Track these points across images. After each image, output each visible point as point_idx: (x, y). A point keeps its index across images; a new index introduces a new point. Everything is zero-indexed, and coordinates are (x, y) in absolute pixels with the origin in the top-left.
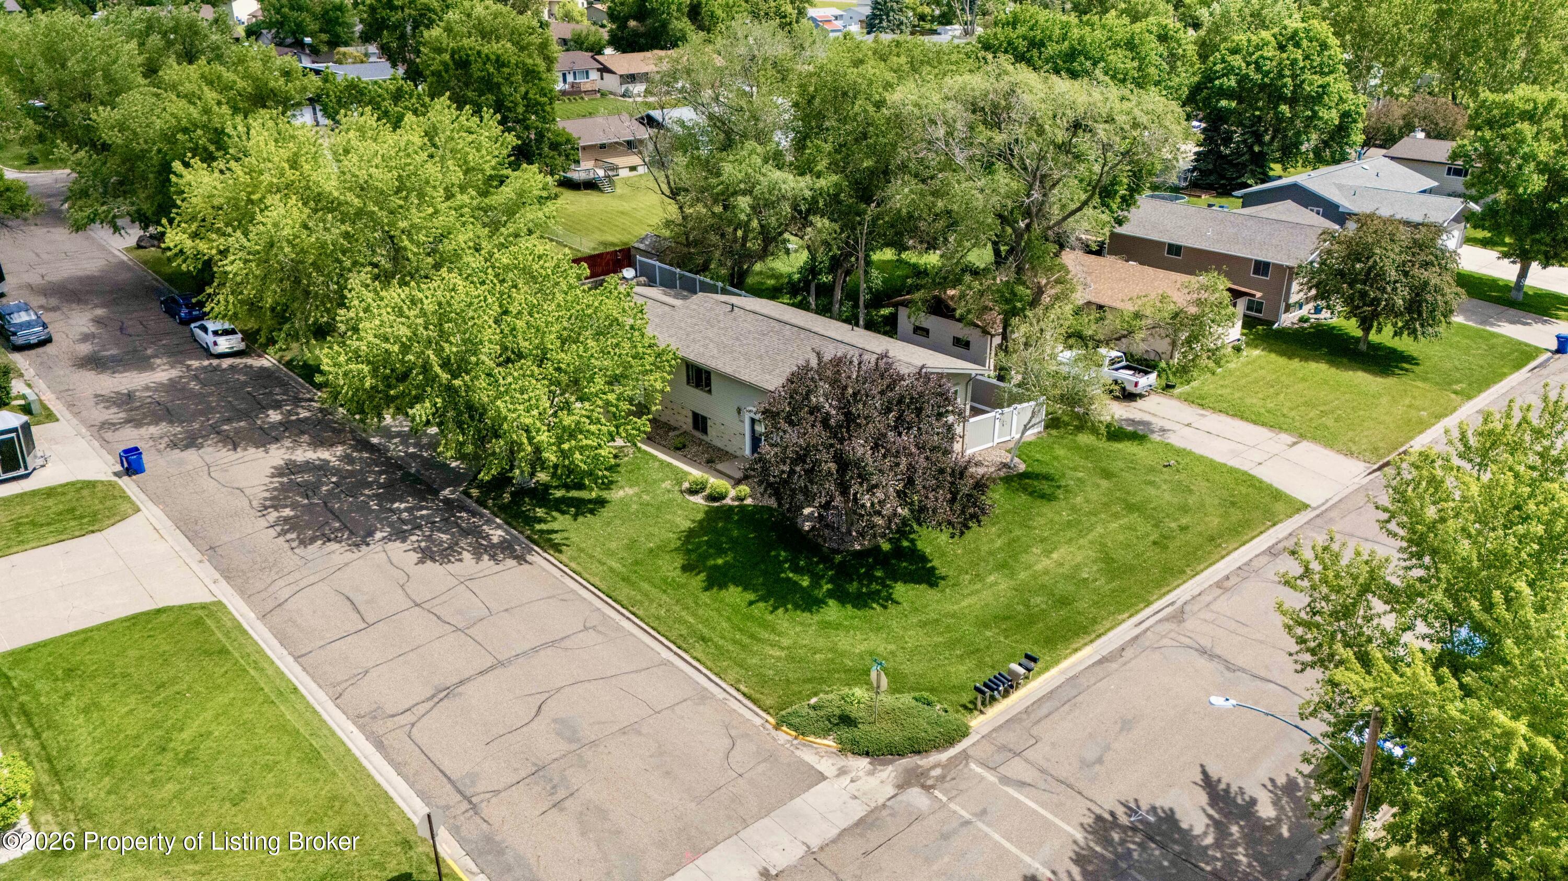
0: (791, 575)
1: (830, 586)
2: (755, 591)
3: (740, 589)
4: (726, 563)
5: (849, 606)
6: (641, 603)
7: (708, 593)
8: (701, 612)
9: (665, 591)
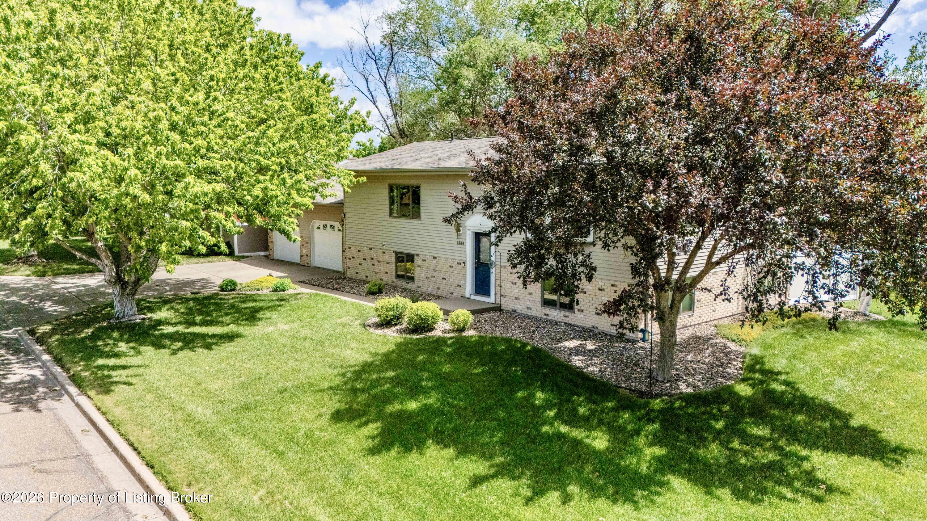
0: (564, 429)
1: (659, 451)
2: (487, 456)
3: (451, 452)
4: (426, 408)
5: (725, 493)
6: (214, 476)
7: (377, 460)
8: (351, 497)
9: (281, 455)
